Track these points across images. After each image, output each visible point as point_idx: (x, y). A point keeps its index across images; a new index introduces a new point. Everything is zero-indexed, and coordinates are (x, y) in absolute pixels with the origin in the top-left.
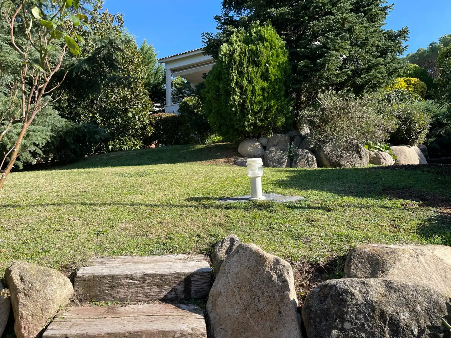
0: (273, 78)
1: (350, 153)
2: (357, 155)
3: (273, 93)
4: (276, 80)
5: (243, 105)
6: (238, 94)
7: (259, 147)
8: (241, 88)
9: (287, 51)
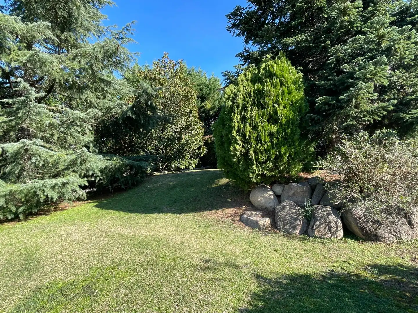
0: (284, 120)
1: (393, 218)
2: (405, 221)
3: (285, 139)
4: (288, 122)
5: (246, 155)
6: (240, 142)
7: (272, 197)
8: (244, 136)
9: (303, 86)
